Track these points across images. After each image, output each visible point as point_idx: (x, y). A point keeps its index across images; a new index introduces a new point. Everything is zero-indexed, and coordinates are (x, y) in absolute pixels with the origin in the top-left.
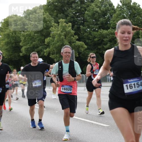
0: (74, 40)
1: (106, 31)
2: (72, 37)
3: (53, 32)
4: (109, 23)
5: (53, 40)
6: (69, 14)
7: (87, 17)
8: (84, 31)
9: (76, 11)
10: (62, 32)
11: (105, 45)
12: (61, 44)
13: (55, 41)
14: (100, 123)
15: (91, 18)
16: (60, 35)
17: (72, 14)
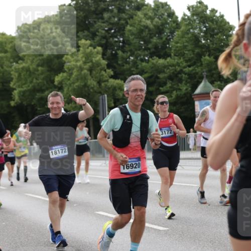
0: (106, 77)
1: (164, 60)
2: (103, 72)
3: (68, 64)
4: (168, 46)
5: (68, 78)
6: (98, 32)
7: (130, 37)
8: (124, 61)
9: (111, 26)
10: (85, 63)
11: (162, 87)
12: (83, 84)
13: (71, 79)
14: (152, 224)
15: (137, 38)
16: (81, 69)
17: (104, 32)
